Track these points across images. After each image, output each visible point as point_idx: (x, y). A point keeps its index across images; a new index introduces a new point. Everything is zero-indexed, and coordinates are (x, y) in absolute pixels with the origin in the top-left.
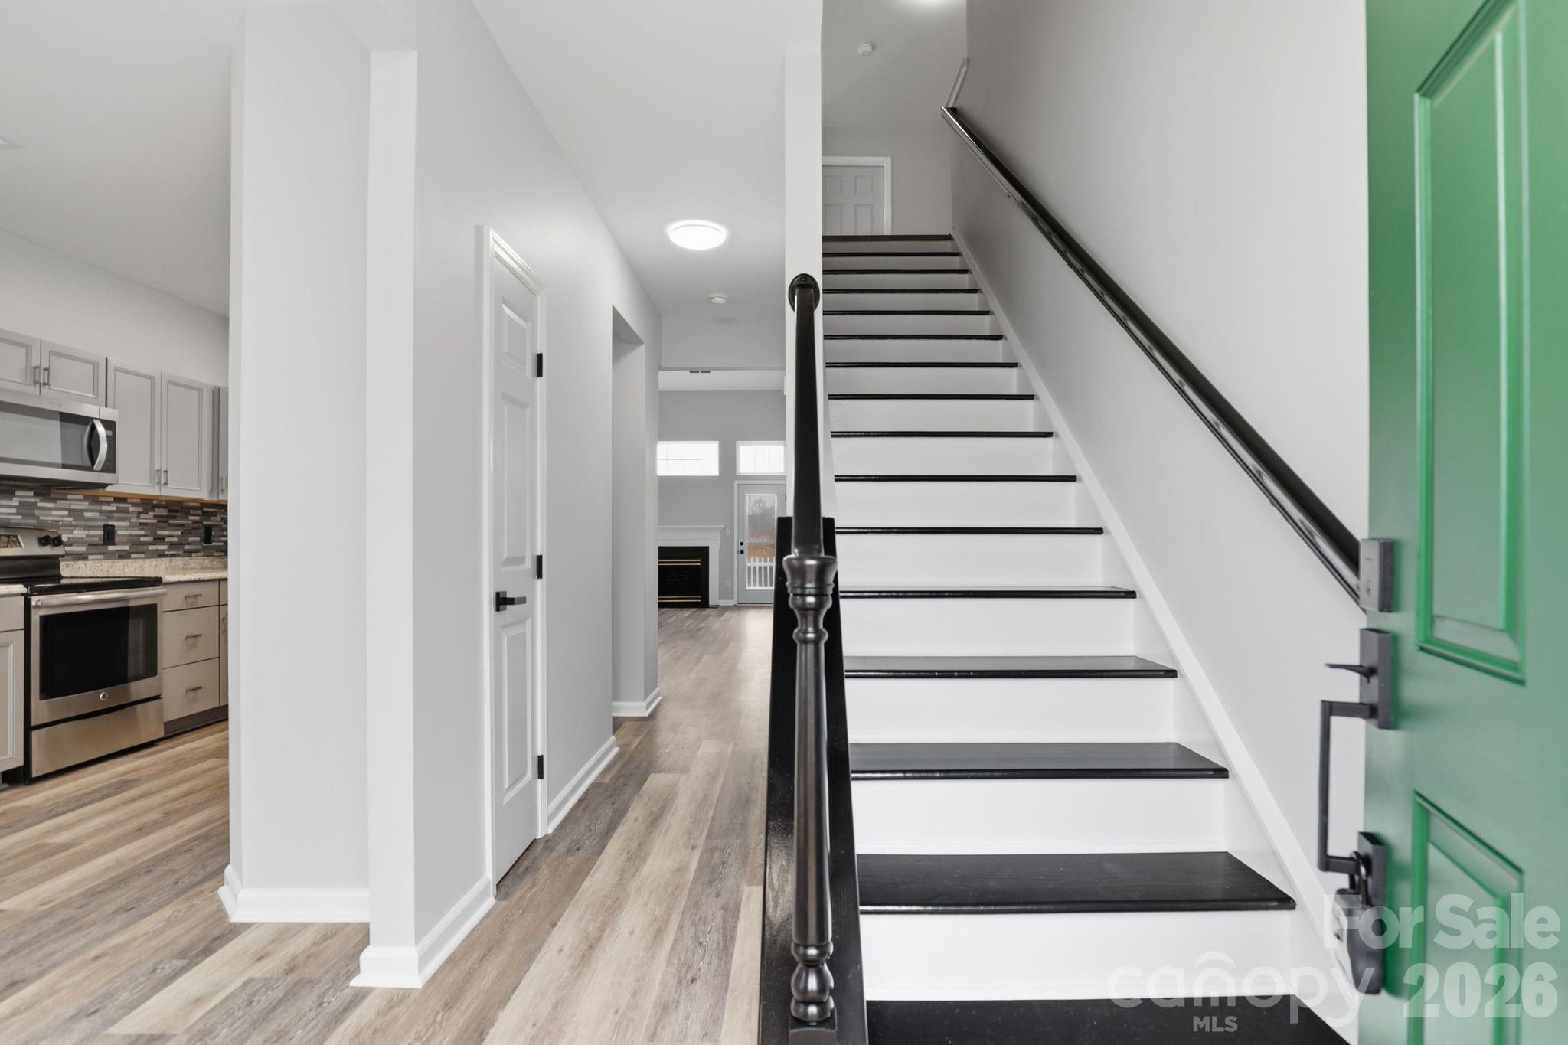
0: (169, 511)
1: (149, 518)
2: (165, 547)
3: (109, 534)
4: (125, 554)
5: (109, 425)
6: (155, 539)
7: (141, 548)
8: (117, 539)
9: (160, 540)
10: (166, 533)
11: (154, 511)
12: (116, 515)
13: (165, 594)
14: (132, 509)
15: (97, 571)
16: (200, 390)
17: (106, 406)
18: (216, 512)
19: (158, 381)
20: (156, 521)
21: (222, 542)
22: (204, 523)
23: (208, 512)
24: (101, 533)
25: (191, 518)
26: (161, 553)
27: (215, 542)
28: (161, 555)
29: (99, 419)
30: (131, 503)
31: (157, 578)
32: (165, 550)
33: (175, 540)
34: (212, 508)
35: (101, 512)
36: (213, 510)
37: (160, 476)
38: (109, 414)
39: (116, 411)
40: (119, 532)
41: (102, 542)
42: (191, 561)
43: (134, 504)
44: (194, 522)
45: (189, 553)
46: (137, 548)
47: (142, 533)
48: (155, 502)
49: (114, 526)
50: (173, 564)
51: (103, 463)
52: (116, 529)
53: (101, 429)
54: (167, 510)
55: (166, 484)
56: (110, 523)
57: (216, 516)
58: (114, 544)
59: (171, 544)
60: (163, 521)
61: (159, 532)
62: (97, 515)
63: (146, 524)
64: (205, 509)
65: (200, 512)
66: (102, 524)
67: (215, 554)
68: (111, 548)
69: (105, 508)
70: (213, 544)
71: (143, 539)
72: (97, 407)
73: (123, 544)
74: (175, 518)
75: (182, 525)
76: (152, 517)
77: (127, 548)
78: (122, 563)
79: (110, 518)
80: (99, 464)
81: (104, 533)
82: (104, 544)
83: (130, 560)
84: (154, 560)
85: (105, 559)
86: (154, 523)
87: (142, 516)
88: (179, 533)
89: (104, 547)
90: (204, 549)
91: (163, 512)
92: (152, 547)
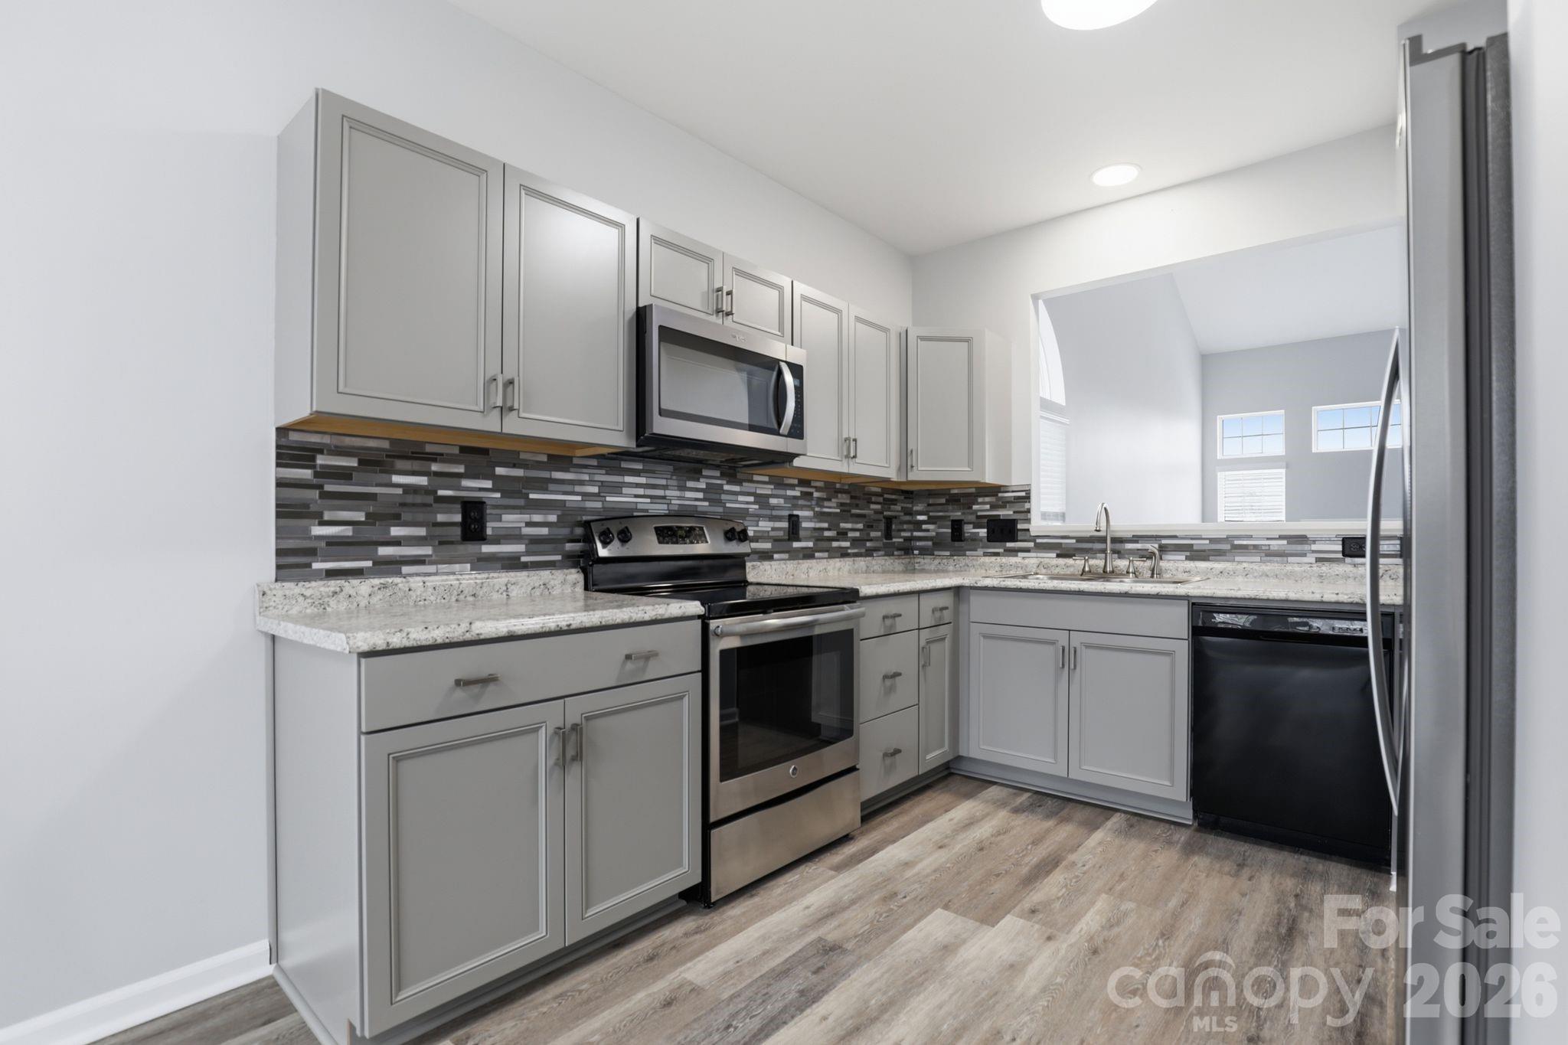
0: (852, 497)
1: (832, 507)
2: (847, 544)
3: (794, 529)
4: (809, 552)
5: (797, 370)
6: (838, 533)
7: (825, 544)
8: (802, 533)
9: (842, 535)
10: (849, 526)
11: (837, 497)
12: (801, 502)
13: (863, 615)
14: (816, 495)
15: (783, 574)
16: (885, 330)
17: (792, 345)
18: (896, 500)
19: (845, 314)
20: (838, 511)
21: (901, 537)
22: (885, 513)
23: (889, 500)
24: (785, 525)
25: (873, 506)
26: (844, 552)
27: (895, 538)
28: (843, 554)
29: (786, 362)
30: (815, 487)
31: (852, 589)
32: (848, 548)
33: (857, 534)
34: (892, 494)
35: (786, 498)
36: (894, 497)
37: (849, 447)
38: (795, 355)
39: (803, 351)
40: (804, 525)
41: (787, 537)
42: (874, 562)
43: (818, 489)
44: (876, 512)
45: (869, 553)
46: (822, 547)
47: (826, 525)
48: (838, 486)
49: (797, 516)
50: (856, 566)
51: (789, 427)
52: (800, 520)
53: (789, 379)
54: (849, 496)
55: (855, 457)
56: (795, 513)
57: (896, 505)
58: (798, 540)
59: (854, 540)
60: (845, 513)
61: (843, 525)
62: (782, 501)
63: (829, 514)
64: (886, 496)
65: (881, 499)
66: (786, 513)
67: (896, 553)
68: (796, 545)
69: (790, 493)
70: (894, 540)
71: (827, 534)
72: (784, 345)
73: (807, 539)
74: (857, 506)
75: (864, 516)
76: (835, 505)
77: (810, 544)
78: (806, 564)
79: (795, 507)
80: (784, 429)
81: (789, 524)
82: (789, 540)
83: (815, 561)
84: (838, 560)
85: (789, 559)
86: (837, 513)
87: (826, 504)
88: (860, 526)
89: (788, 543)
90: (886, 546)
91: (844, 498)
92: (835, 544)
